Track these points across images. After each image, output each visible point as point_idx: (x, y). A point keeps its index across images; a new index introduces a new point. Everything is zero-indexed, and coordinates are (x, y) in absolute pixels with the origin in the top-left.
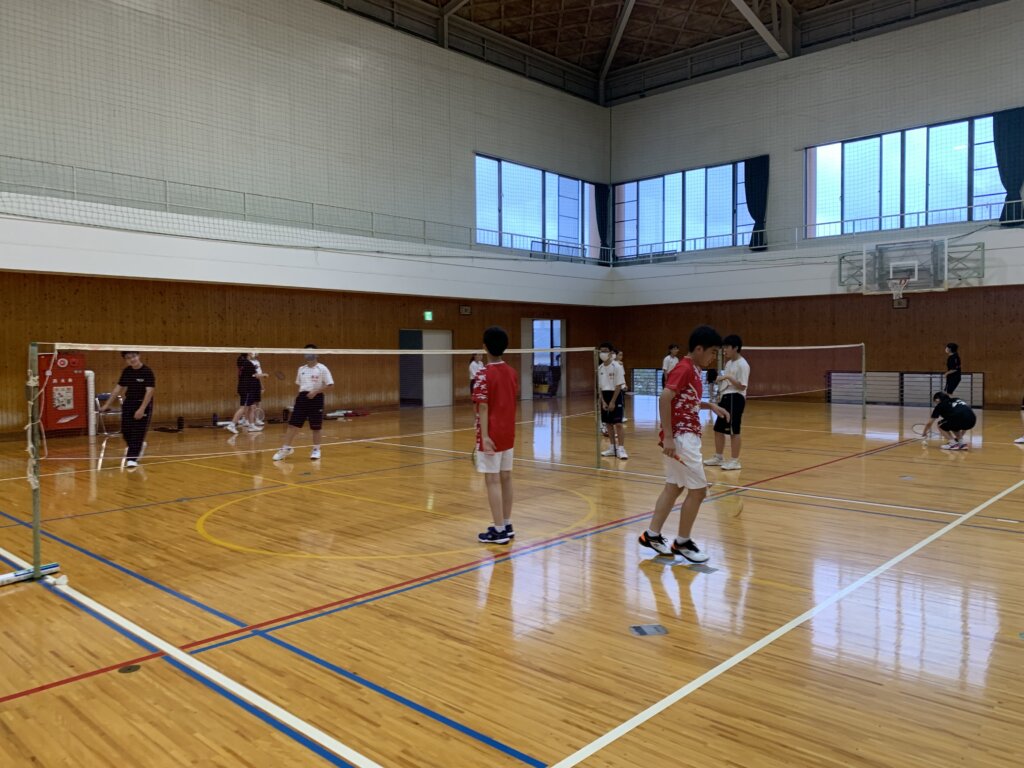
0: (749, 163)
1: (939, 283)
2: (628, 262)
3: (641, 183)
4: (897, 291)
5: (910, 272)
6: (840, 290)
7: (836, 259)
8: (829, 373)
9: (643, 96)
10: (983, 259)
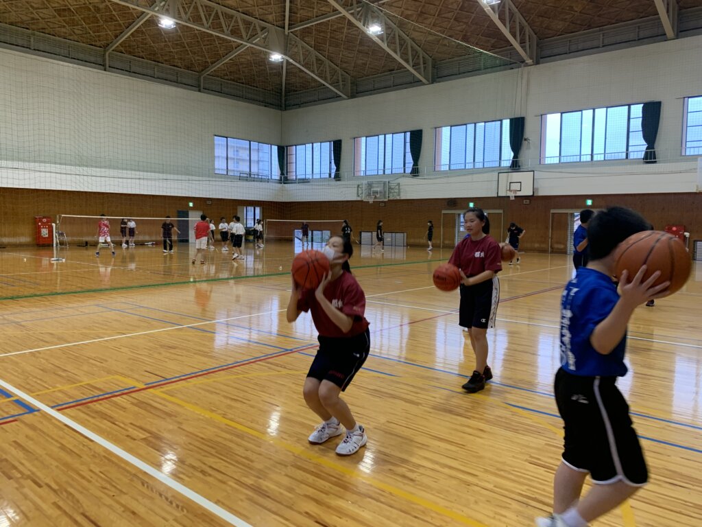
0: (335, 142)
1: (385, 197)
2: (293, 182)
3: (298, 147)
4: (371, 201)
5: (377, 192)
6: (359, 199)
7: (356, 186)
8: (361, 233)
9: (300, 107)
10: (399, 189)
